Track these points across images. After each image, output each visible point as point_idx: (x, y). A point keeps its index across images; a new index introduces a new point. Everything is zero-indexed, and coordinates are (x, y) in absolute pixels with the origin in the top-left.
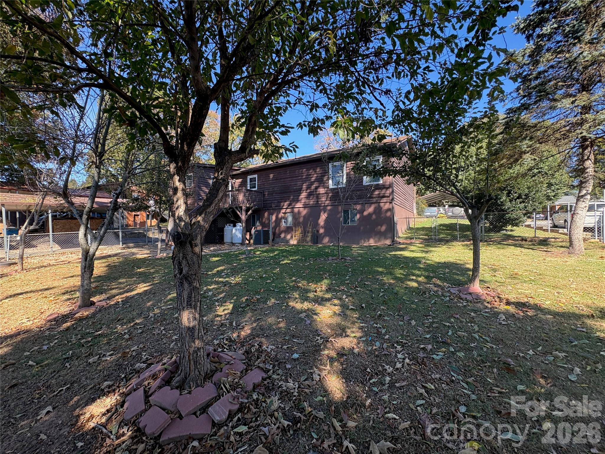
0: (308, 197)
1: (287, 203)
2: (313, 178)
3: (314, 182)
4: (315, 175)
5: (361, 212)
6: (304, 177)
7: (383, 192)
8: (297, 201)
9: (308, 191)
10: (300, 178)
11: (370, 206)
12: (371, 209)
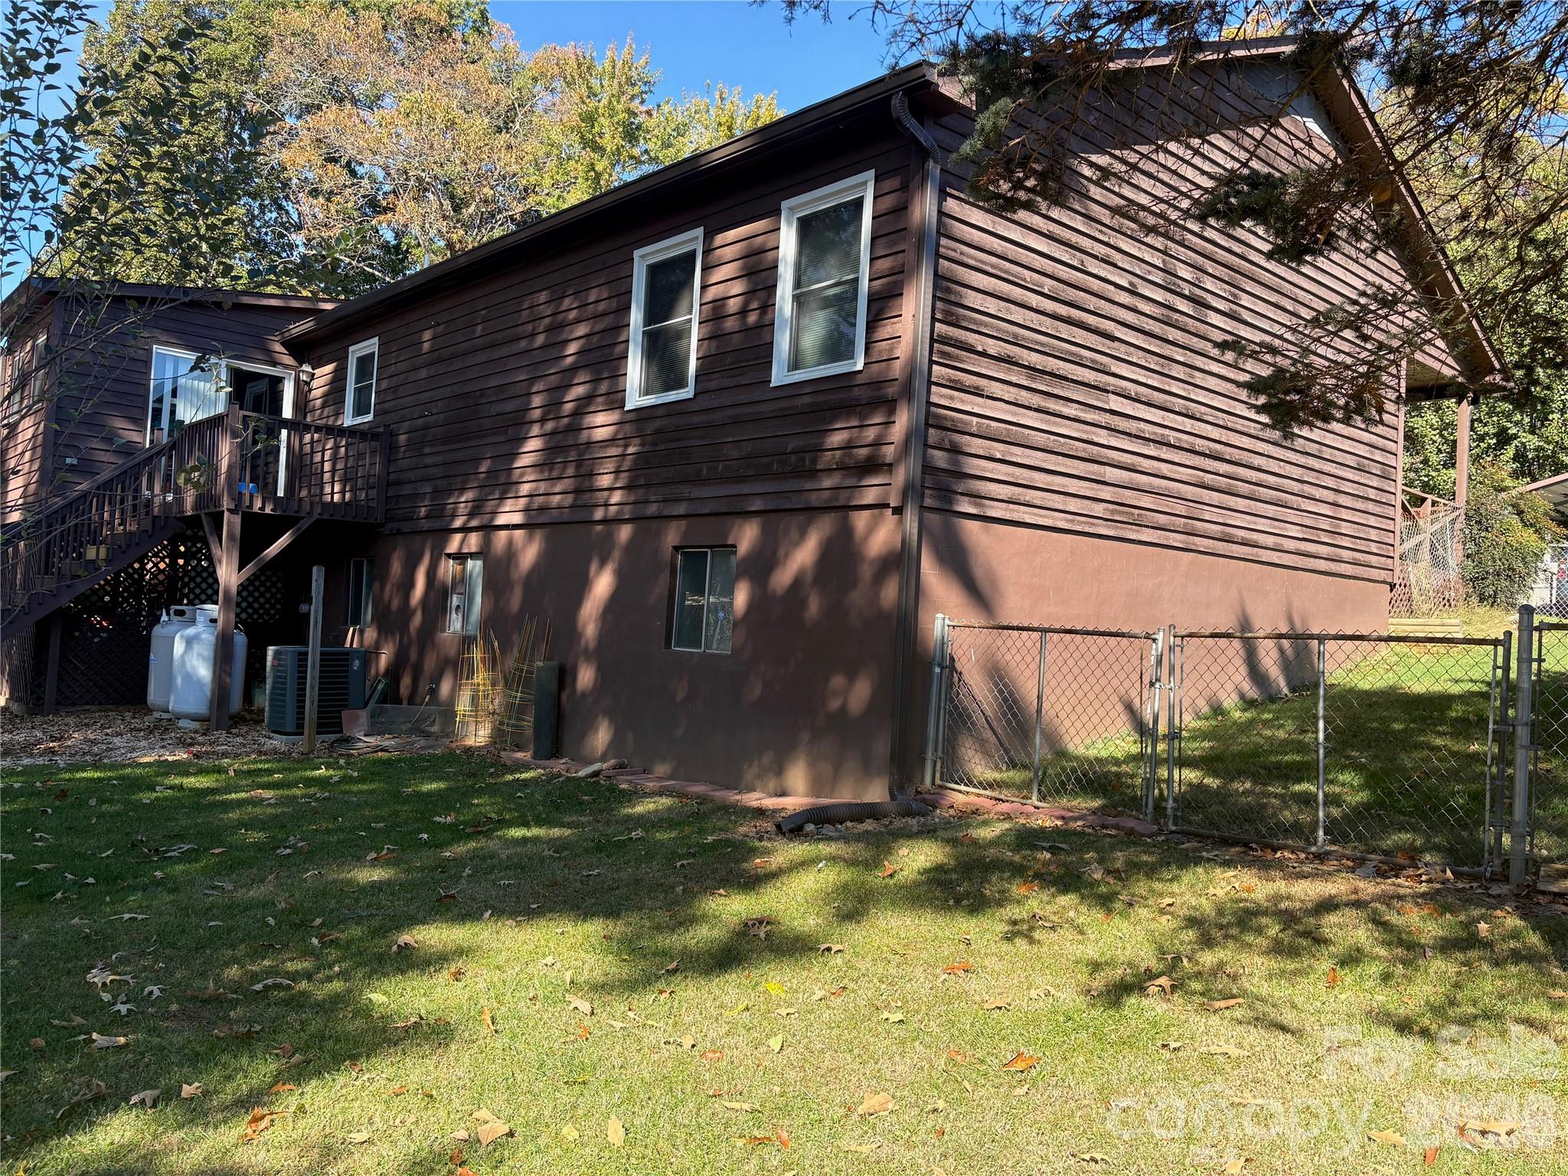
0: (546, 464)
1: (469, 495)
2: (572, 348)
3: (574, 369)
4: (582, 330)
5: (761, 566)
6: (540, 340)
7: (871, 434)
8: (502, 484)
9: (549, 426)
10: (523, 344)
11: (803, 535)
12: (804, 555)
